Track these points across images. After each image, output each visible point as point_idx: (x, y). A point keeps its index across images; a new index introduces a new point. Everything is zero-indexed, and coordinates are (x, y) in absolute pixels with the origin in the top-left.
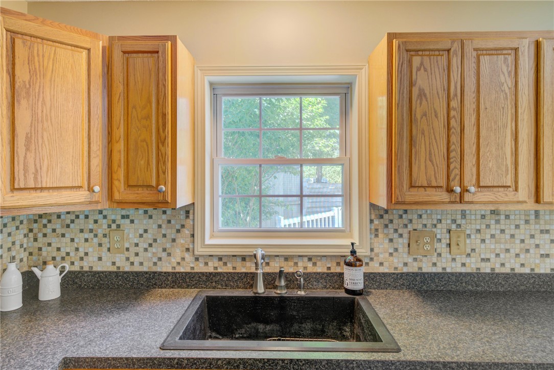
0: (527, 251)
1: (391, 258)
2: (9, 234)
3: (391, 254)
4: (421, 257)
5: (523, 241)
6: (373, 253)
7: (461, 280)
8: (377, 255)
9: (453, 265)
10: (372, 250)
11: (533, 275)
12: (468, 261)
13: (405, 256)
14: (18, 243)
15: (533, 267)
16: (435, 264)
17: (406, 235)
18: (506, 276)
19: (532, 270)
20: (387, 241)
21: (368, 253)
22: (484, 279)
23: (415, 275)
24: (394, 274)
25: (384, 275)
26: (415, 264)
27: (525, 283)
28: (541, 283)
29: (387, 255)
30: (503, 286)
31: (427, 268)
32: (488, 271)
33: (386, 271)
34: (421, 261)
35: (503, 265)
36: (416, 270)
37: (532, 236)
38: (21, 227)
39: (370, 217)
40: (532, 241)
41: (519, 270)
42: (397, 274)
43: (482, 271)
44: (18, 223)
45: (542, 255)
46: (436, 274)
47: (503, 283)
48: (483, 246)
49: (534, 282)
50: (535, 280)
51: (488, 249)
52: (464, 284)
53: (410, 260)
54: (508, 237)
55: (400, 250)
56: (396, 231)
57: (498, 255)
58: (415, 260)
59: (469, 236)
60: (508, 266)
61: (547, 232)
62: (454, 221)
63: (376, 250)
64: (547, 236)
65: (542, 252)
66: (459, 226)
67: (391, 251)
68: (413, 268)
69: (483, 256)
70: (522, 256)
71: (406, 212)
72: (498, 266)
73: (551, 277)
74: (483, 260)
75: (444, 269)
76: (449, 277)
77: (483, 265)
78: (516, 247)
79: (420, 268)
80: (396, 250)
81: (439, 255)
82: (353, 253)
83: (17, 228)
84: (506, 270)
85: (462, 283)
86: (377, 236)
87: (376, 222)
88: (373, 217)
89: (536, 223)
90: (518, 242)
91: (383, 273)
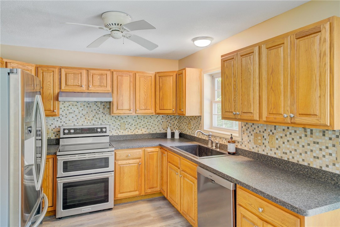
0: (306, 153)
1: (248, 144)
2: (173, 121)
3: (248, 142)
4: (259, 146)
5: (303, 146)
6: (243, 141)
7: (273, 160)
8: (244, 142)
9: (271, 152)
10: (242, 139)
11: (307, 167)
12: (277, 151)
13: (253, 144)
14: (175, 124)
15: (309, 163)
16: (264, 150)
17: (253, 135)
18: (293, 164)
19: (309, 164)
20: (247, 137)
21: (241, 141)
22: (283, 162)
23: (255, 153)
24: (248, 151)
25: (245, 151)
26: (256, 148)
27: (303, 170)
28: (311, 173)
29: (247, 142)
30: (291, 169)
31: (261, 152)
32: (286, 159)
33: (247, 149)
34: (258, 147)
35: (293, 158)
36: (257, 152)
37: (309, 145)
38: (176, 120)
39: (242, 125)
40: (309, 147)
41: (301, 162)
42: (249, 151)
43: (283, 159)
44: (175, 119)
45: (315, 157)
46: (263, 155)
47: (292, 167)
48: (284, 145)
49: (308, 171)
50: (308, 170)
51: (286, 147)
52: (274, 163)
53: (255, 146)
54: (295, 142)
55: (251, 141)
56: (250, 132)
57: (291, 152)
58: (256, 147)
59: (277, 139)
60: (295, 158)
61: (318, 143)
62: (271, 131)
63: (244, 140)
64: (317, 146)
65: (315, 155)
66: (273, 133)
67: (249, 141)
68: (255, 150)
69: (284, 151)
70: (303, 155)
71: (253, 124)
72: (291, 157)
73: (317, 171)
74: (284, 153)
75: (267, 153)
76: (268, 158)
77: (284, 155)
78: (300, 150)
79: (258, 151)
80: (250, 141)
81: (265, 146)
82: (232, 138)
83: (175, 120)
84: (295, 161)
85: (273, 162)
86: (244, 133)
87: (244, 128)
88: (243, 125)
89: (311, 137)
90: (301, 146)
91: (245, 150)
